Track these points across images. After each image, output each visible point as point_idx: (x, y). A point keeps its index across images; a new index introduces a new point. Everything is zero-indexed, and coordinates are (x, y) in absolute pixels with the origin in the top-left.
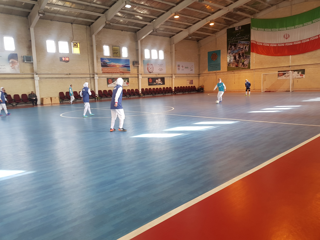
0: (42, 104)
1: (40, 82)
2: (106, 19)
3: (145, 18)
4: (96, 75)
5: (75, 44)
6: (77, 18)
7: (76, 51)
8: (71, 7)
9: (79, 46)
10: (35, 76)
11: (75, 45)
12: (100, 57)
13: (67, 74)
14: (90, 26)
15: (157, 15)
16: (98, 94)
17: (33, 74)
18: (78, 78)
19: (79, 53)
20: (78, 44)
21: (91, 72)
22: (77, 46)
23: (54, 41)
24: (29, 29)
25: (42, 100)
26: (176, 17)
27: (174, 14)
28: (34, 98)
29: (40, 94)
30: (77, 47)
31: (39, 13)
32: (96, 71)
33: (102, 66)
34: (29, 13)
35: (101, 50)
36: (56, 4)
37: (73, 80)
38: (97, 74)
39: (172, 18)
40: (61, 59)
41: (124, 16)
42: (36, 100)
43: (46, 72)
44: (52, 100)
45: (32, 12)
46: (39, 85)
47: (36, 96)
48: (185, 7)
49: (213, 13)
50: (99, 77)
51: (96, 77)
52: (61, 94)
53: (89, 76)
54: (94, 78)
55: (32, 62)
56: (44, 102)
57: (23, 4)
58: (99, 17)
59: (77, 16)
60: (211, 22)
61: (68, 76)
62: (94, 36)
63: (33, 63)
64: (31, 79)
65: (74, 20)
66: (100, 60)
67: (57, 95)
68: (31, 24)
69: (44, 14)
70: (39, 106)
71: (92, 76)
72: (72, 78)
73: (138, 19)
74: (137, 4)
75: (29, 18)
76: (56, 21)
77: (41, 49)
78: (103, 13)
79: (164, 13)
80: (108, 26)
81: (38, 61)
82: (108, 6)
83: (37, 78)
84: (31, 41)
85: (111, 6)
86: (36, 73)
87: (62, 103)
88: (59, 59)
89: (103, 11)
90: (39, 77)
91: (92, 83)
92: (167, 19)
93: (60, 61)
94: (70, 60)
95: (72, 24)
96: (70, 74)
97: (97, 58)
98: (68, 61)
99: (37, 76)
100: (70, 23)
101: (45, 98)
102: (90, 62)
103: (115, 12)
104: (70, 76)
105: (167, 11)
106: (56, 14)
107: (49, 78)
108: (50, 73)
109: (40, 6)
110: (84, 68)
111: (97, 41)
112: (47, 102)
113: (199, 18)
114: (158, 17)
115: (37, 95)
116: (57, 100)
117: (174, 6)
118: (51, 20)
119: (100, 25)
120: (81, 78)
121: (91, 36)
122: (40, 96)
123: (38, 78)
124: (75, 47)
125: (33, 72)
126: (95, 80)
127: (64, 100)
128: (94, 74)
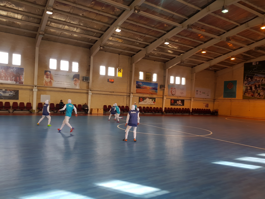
0: (91, 113)
1: (92, 96)
2: (146, 53)
3: (175, 52)
4: (131, 94)
5: (120, 69)
7: (120, 75)
8: (122, 43)
9: (122, 72)
10: (89, 91)
11: (119, 71)
12: (136, 80)
13: (111, 92)
14: (131, 56)
15: (185, 50)
17: (88, 90)
19: (122, 76)
20: (122, 70)
21: (128, 92)
22: (121, 71)
23: (106, 67)
24: (90, 57)
25: (91, 110)
26: (204, 52)
27: (202, 50)
28: (86, 108)
29: (91, 105)
30: (121, 72)
31: (101, 47)
32: (132, 91)
33: (137, 87)
34: (92, 46)
35: (138, 75)
36: (112, 40)
37: (115, 96)
38: (133, 93)
39: (200, 53)
40: (108, 81)
41: (160, 50)
42: (88, 110)
43: (97, 89)
44: (99, 111)
45: (94, 45)
46: (91, 99)
47: (88, 107)
48: (212, 45)
49: (234, 50)
50: (134, 96)
51: (132, 96)
52: (105, 106)
53: (126, 94)
54: (130, 96)
55: (88, 81)
56: (93, 112)
57: (90, 39)
58: (140, 50)
59: (124, 50)
60: (232, 57)
61: (111, 94)
62: (134, 65)
64: (86, 94)
65: (121, 52)
66: (135, 83)
67: (102, 107)
68: (92, 54)
69: (103, 47)
70: (89, 115)
71: (128, 95)
72: (114, 95)
73: (169, 53)
74: (172, 41)
75: (91, 50)
76: (109, 52)
77: (97, 71)
78: (144, 48)
79: (192, 49)
80: (147, 57)
81: (93, 81)
82: (149, 43)
83: (90, 93)
84: (90, 66)
85: (151, 43)
86: (90, 89)
88: (107, 80)
89: (144, 46)
90: (91, 93)
91: (128, 100)
92: (194, 54)
93: (108, 82)
94: (114, 81)
95: (119, 54)
96: (113, 92)
97: (134, 81)
98: (113, 82)
99: (91, 92)
101: (94, 109)
102: (128, 84)
103: (152, 48)
105: (195, 47)
106: (110, 47)
107: (98, 94)
108: (99, 90)
109: (102, 42)
110: (124, 88)
111: (135, 68)
112: (94, 112)
113: (221, 54)
114: (187, 51)
115: (88, 106)
116: (101, 111)
117: (202, 44)
118: (105, 51)
119: (139, 57)
120: (121, 95)
121: (131, 64)
122: (90, 107)
125: (88, 88)
126: (131, 98)
127: (106, 111)
128: (130, 93)
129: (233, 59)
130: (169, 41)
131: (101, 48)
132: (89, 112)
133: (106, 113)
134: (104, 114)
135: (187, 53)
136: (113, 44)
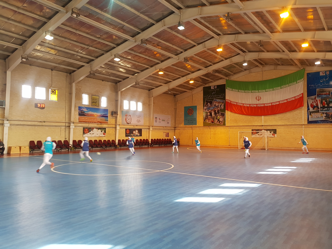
0: (9, 154)
1: (10, 129)
2: (91, 70)
3: (128, 71)
4: (72, 124)
5: (53, 90)
6: (60, 65)
7: (54, 98)
8: (55, 55)
9: (57, 93)
10: (5, 122)
11: (54, 92)
12: (78, 105)
13: (41, 122)
14: (70, 73)
15: (140, 70)
16: (72, 144)
17: (4, 120)
18: (53, 126)
19: (57, 100)
20: (57, 91)
21: (67, 121)
22: (55, 92)
23: (31, 86)
24: (6, 72)
25: (10, 149)
26: (161, 73)
27: (159, 70)
29: (8, 142)
30: (55, 94)
31: (22, 58)
32: (72, 120)
33: (80, 115)
34: (9, 56)
35: (79, 98)
36: (40, 50)
37: (47, 128)
38: (74, 123)
39: (157, 74)
40: (36, 106)
41: (109, 67)
42: (3, 149)
43: (18, 118)
44: (21, 150)
45: (12, 56)
47: (3, 145)
48: (170, 65)
49: (193, 72)
50: (75, 126)
51: (72, 126)
52: (32, 143)
53: (64, 124)
54: (70, 126)
55: (3, 107)
56: (12, 151)
57: (5, 47)
58: (83, 66)
59: (59, 64)
60: (191, 80)
61: (42, 124)
62: (74, 84)
63: (5, 108)
65: (55, 67)
66: (77, 109)
67: (27, 144)
68: (9, 68)
69: (27, 59)
70: (5, 157)
71: (67, 125)
72: (46, 126)
73: (121, 72)
74: (124, 58)
75: (7, 62)
76: (36, 66)
77: (16, 94)
78: (88, 63)
79: (148, 68)
80: (92, 75)
81: (11, 107)
82: (94, 57)
83: (7, 124)
84: (6, 84)
85: (97, 57)
86: (6, 118)
87: (32, 153)
88: (34, 105)
89: (87, 60)
91: (67, 132)
92: (151, 74)
94: (45, 107)
95: (52, 70)
96: (44, 122)
97: (75, 106)
98: (43, 108)
99: (8, 122)
100: (50, 69)
101: (13, 147)
102: (67, 110)
103: (99, 64)
104: (44, 124)
105: (152, 66)
106: (37, 59)
107: (20, 125)
108: (22, 119)
109: (24, 52)
110: (61, 116)
111: (76, 89)
112: (15, 151)
113: (180, 76)
114: (142, 71)
115: (4, 143)
116: (26, 150)
117: (158, 63)
118: (30, 65)
119: (81, 75)
120: (56, 126)
121: (71, 84)
122: (8, 145)
123: (9, 125)
124: (53, 93)
125: (4, 118)
126: (71, 129)
127: (34, 149)
128: (70, 123)
129: (192, 82)
130: (120, 57)
131: (24, 60)
132: (5, 152)
133: (34, 152)
134: (30, 154)
135: (142, 72)
136: (42, 55)
